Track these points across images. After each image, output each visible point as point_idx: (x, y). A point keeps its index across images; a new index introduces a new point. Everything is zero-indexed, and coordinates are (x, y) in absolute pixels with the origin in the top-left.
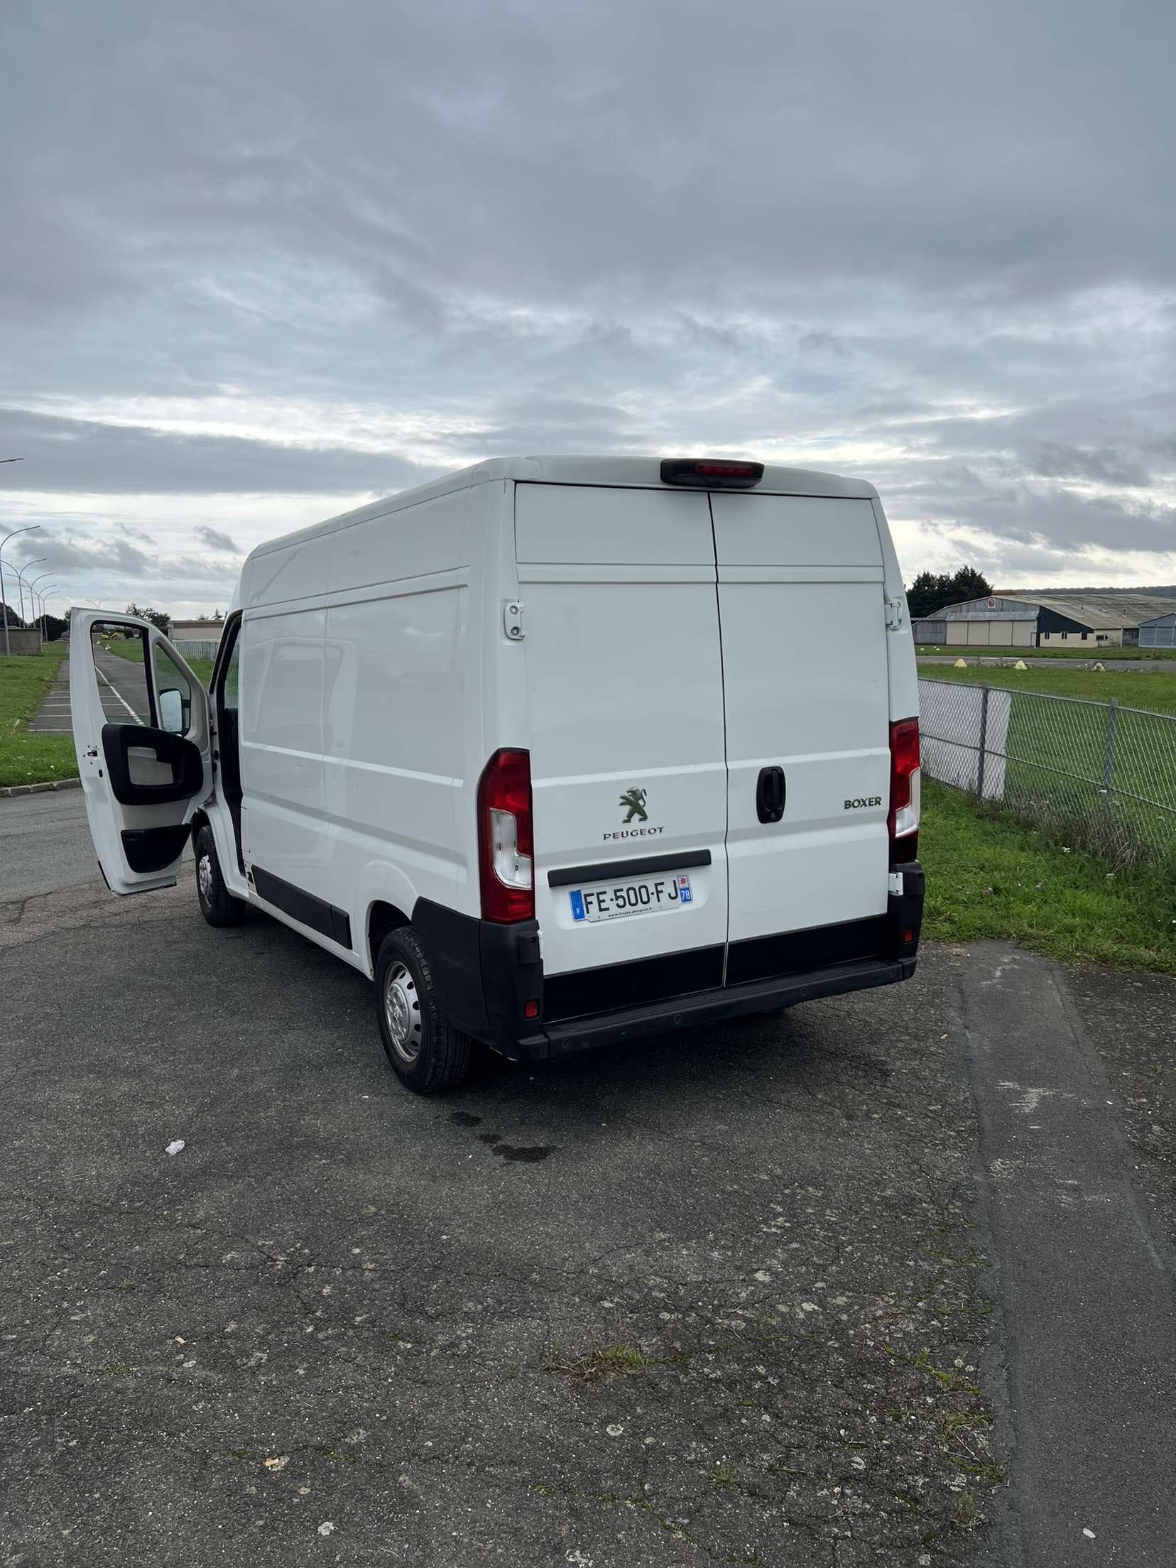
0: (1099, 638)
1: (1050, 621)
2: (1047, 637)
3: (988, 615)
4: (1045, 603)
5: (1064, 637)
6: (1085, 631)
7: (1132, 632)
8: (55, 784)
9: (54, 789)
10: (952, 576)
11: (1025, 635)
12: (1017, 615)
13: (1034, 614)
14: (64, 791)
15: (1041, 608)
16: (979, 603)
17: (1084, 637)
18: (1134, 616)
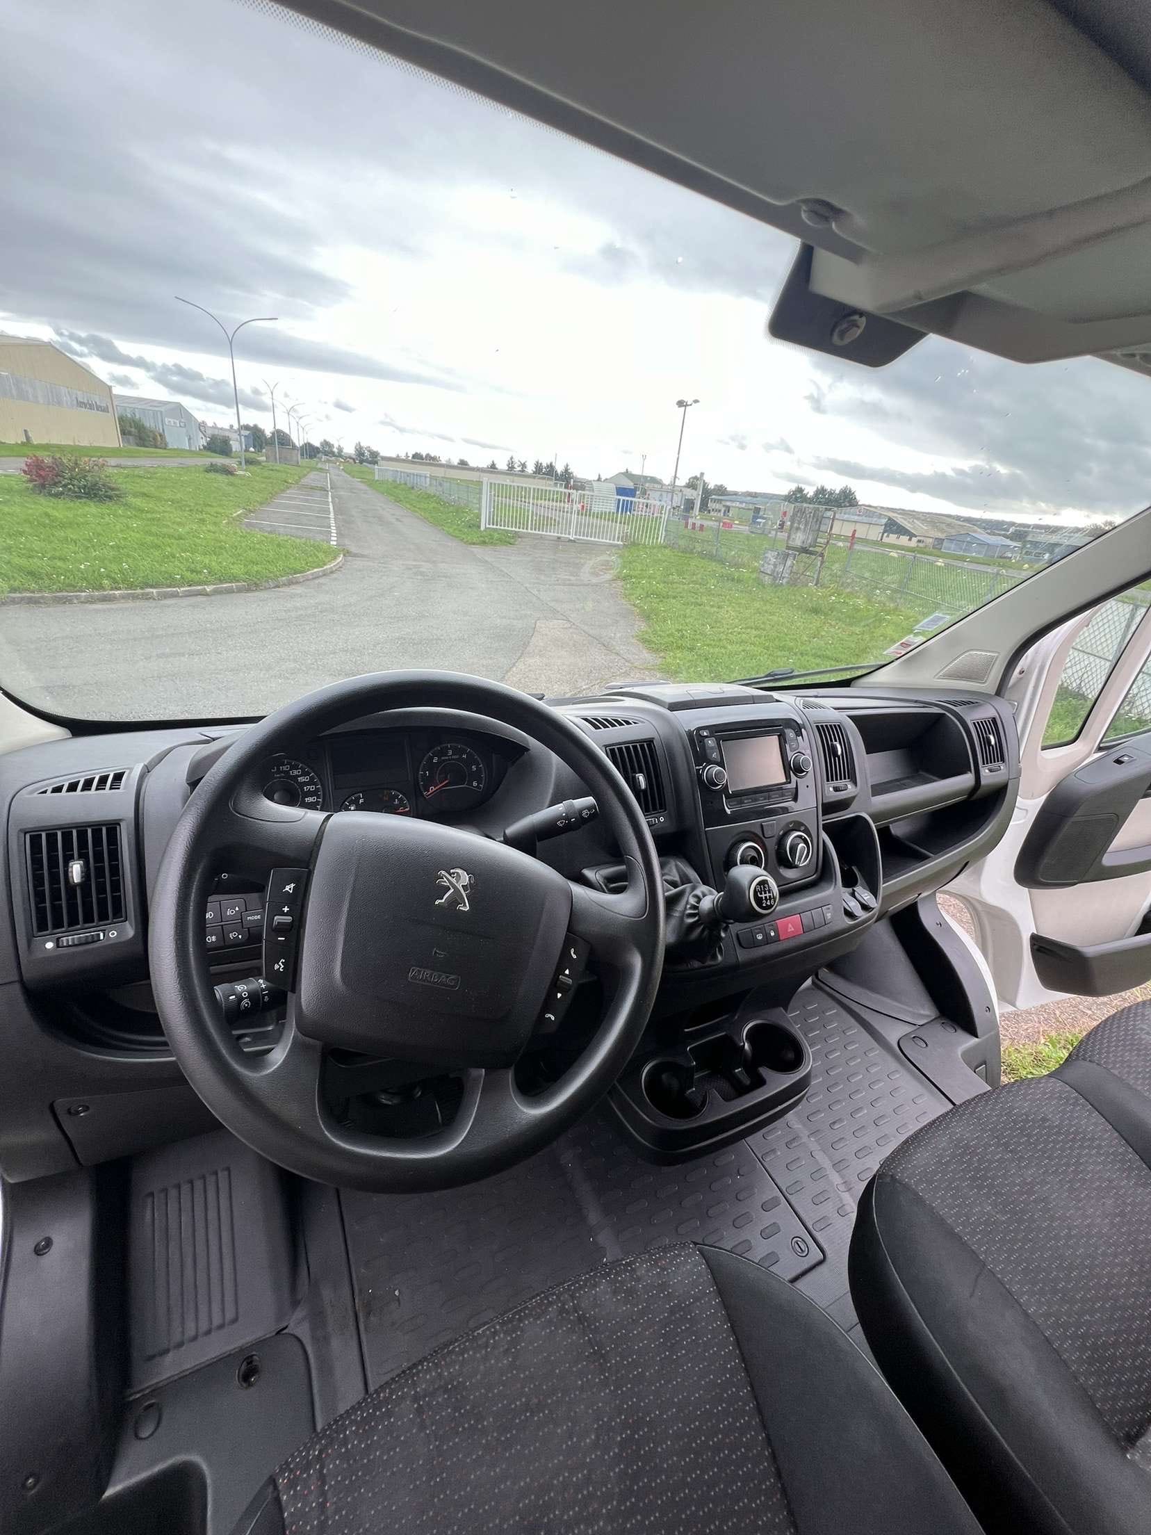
0: (919, 541)
1: (893, 527)
2: (888, 536)
3: (856, 518)
4: (891, 514)
5: (898, 538)
6: (911, 535)
7: (940, 541)
8: (209, 589)
9: (207, 595)
10: (837, 492)
11: (875, 533)
12: (874, 520)
13: (884, 521)
14: (219, 597)
15: (890, 519)
16: (853, 510)
17: (910, 540)
18: (942, 531)
